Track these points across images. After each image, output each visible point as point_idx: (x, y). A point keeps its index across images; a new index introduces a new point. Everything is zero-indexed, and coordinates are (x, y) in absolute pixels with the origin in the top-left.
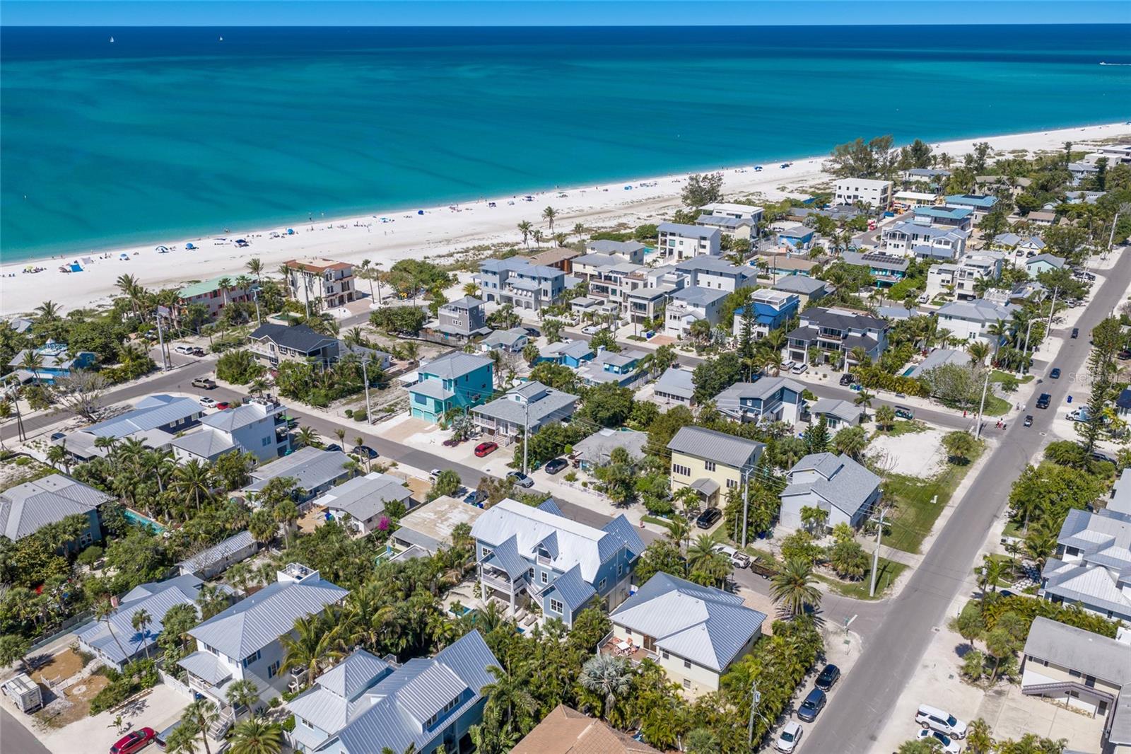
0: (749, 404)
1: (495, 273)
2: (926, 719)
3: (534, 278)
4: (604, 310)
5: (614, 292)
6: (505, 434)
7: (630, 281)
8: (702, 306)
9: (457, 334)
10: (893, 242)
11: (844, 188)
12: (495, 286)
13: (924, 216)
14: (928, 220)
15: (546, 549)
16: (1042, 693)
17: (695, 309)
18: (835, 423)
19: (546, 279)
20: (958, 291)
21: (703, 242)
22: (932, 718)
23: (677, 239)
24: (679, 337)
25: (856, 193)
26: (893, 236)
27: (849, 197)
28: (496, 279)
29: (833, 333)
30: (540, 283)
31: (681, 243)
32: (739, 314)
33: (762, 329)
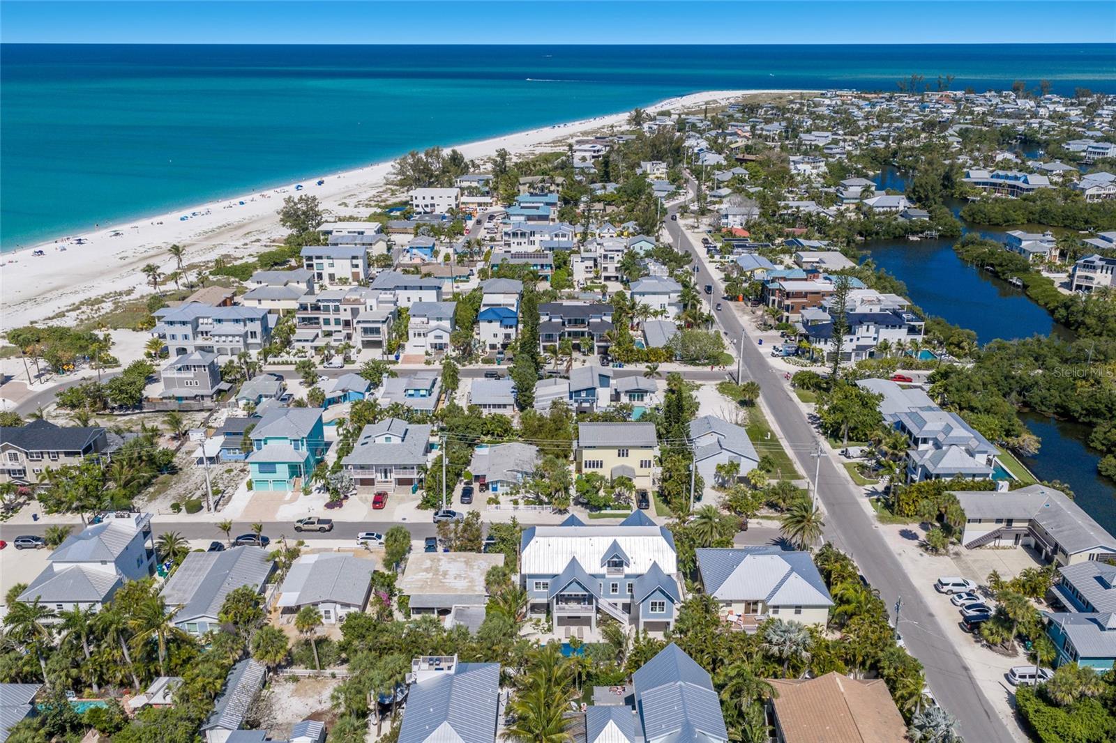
0: (583, 394)
1: (184, 323)
2: (950, 587)
3: (237, 321)
4: (335, 340)
5: (327, 322)
6: (383, 479)
7: (349, 307)
8: (446, 319)
9: (197, 396)
10: (516, 240)
11: (420, 198)
12: (186, 337)
13: (518, 215)
14: (522, 218)
15: (616, 560)
16: (978, 544)
17: (439, 323)
18: (642, 396)
19: (252, 320)
20: (604, 274)
21: (355, 262)
22: (954, 585)
23: (325, 262)
24: (427, 353)
25: (432, 202)
26: (515, 234)
27: (427, 206)
28: (188, 330)
29: (576, 322)
30: (245, 325)
31: (332, 265)
32: (484, 320)
33: (509, 331)
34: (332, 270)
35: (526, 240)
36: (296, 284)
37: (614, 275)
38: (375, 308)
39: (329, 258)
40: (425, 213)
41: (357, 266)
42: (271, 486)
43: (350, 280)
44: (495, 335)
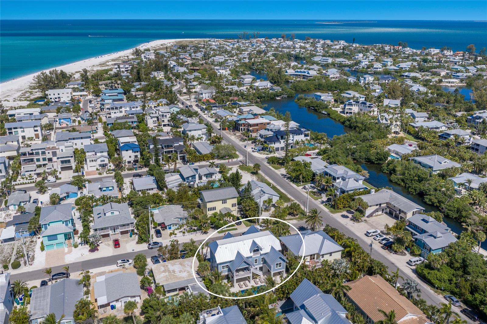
0: (190, 179)
2: (372, 234)
4: (48, 169)
5: (38, 160)
6: (113, 233)
7: (50, 151)
13: (109, 99)
14: (111, 101)
15: (256, 249)
21: (36, 129)
22: (373, 232)
24: (97, 169)
26: (113, 109)
27: (56, 98)
29: (168, 147)
31: (24, 131)
32: (124, 150)
33: (136, 154)
34: (23, 134)
35: (118, 111)
36: (11, 143)
37: (167, 123)
38: (64, 151)
39: (21, 128)
40: (56, 102)
41: (37, 131)
42: (55, 247)
43: (34, 138)
44: (130, 157)
